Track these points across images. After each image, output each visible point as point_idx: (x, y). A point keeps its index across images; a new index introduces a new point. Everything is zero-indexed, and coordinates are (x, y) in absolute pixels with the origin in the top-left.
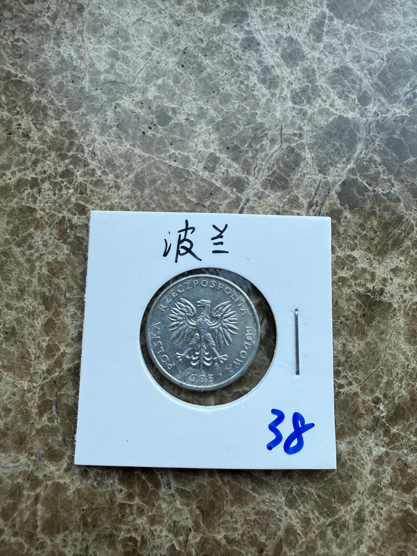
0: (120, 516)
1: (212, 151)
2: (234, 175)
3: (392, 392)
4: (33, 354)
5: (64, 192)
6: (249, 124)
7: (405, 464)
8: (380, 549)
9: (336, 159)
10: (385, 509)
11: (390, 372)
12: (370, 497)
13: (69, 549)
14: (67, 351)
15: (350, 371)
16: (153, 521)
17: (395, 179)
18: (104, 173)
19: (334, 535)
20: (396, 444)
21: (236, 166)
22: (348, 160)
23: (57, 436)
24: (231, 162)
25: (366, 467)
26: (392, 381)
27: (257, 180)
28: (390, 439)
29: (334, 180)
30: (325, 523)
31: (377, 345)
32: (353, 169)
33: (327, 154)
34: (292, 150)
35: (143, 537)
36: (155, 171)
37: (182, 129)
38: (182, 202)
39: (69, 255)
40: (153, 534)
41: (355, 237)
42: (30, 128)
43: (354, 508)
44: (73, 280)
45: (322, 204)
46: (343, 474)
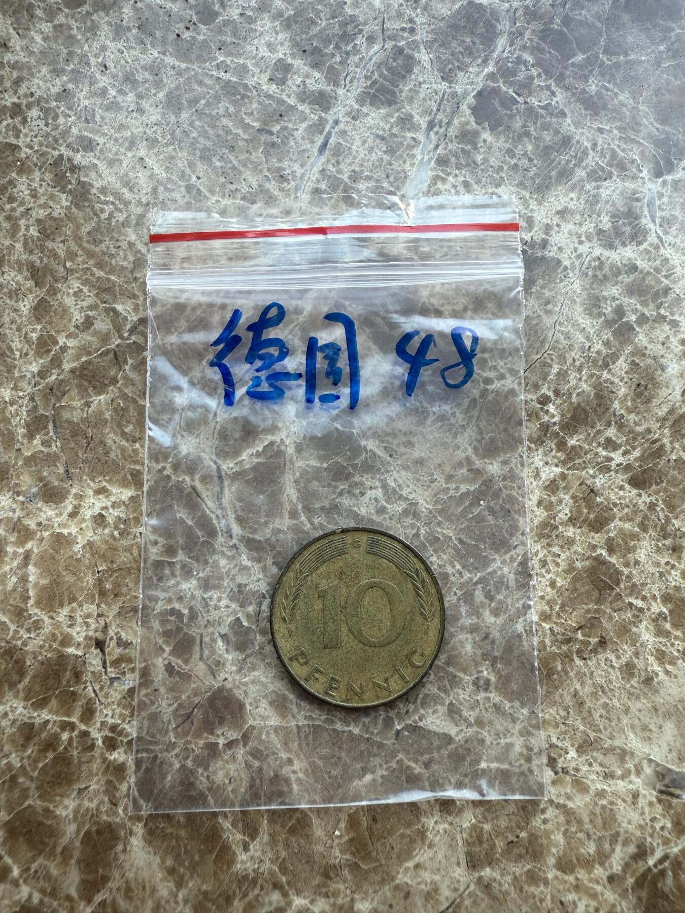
0: (155, 579)
1: (281, 55)
2: (314, 88)
3: (566, 387)
4: (17, 350)
5: (61, 120)
6: (333, 18)
7: (592, 491)
8: (558, 615)
9: (467, 60)
10: (563, 556)
11: (562, 359)
12: (540, 539)
13: (79, 629)
14: (68, 345)
15: (501, 358)
16: (206, 585)
17: (557, 85)
18: (120, 92)
19: (486, 598)
20: (577, 462)
21: (317, 75)
22: (485, 62)
23: (57, 466)
24: (310, 70)
25: (531, 496)
26: (566, 371)
27: (349, 94)
28: (567, 455)
29: (466, 90)
30: (471, 579)
31: (541, 321)
32: (492, 73)
33: (452, 55)
34: (400, 51)
35: (191, 609)
36: (196, 87)
37: (235, 27)
38: (237, 128)
39: (68, 208)
40: (206, 605)
41: (501, 168)
42: (8, 34)
43: (515, 556)
44: (77, 242)
45: (449, 124)
46: (497, 508)
